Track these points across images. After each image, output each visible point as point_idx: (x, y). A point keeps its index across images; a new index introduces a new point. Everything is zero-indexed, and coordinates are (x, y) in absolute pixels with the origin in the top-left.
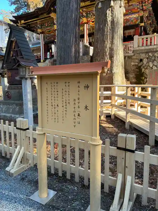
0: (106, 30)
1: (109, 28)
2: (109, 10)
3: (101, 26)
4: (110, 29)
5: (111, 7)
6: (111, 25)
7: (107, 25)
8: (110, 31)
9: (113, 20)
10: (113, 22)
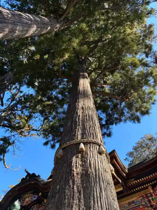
0: (69, 194)
1: (75, 189)
2: (78, 157)
3: (58, 187)
4: (79, 192)
5: (81, 152)
6: (82, 181)
7: (71, 183)
8: (80, 194)
9: (87, 171)
10: (86, 175)
